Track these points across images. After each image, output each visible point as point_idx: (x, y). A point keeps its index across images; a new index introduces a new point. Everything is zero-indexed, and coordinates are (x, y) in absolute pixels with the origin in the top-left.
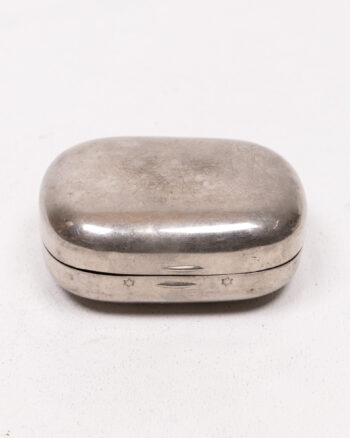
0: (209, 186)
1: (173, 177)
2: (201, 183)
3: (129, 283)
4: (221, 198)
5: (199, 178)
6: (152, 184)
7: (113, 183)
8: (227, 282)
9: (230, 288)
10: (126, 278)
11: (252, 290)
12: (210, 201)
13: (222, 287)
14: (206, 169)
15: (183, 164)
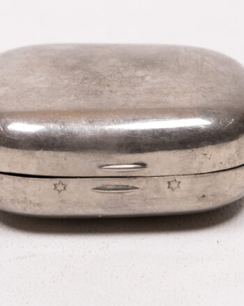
0: (151, 79)
1: (111, 72)
2: (143, 78)
3: (60, 187)
4: (165, 91)
5: (140, 73)
6: (87, 79)
7: (42, 79)
8: (174, 185)
9: (177, 193)
10: (56, 181)
11: (204, 196)
12: (152, 93)
13: (168, 192)
14: (148, 66)
15: (122, 62)
